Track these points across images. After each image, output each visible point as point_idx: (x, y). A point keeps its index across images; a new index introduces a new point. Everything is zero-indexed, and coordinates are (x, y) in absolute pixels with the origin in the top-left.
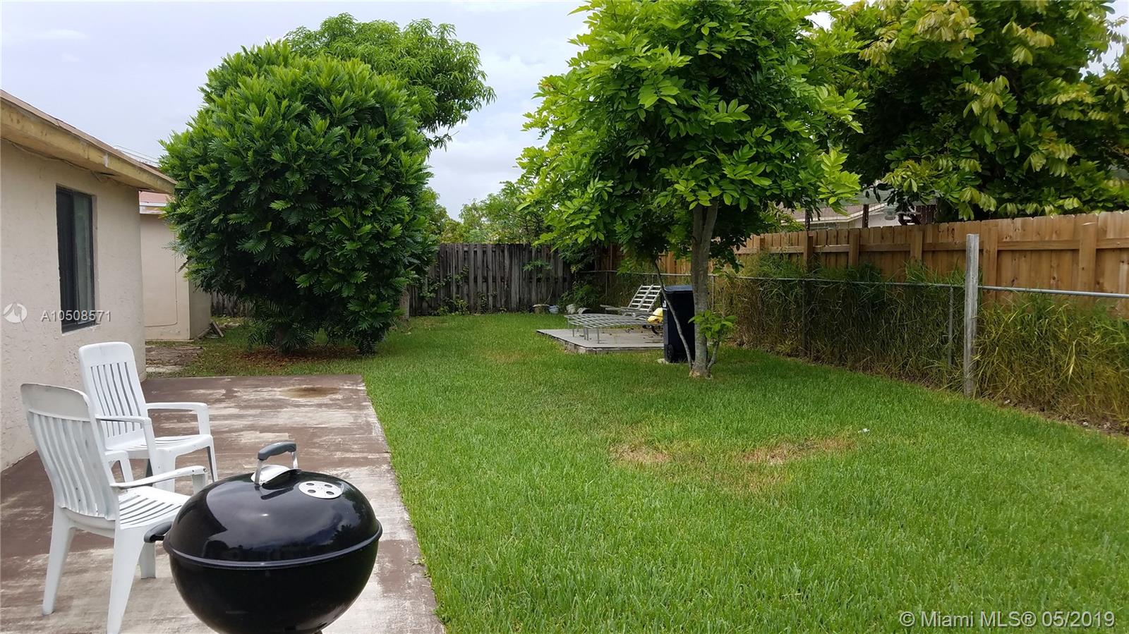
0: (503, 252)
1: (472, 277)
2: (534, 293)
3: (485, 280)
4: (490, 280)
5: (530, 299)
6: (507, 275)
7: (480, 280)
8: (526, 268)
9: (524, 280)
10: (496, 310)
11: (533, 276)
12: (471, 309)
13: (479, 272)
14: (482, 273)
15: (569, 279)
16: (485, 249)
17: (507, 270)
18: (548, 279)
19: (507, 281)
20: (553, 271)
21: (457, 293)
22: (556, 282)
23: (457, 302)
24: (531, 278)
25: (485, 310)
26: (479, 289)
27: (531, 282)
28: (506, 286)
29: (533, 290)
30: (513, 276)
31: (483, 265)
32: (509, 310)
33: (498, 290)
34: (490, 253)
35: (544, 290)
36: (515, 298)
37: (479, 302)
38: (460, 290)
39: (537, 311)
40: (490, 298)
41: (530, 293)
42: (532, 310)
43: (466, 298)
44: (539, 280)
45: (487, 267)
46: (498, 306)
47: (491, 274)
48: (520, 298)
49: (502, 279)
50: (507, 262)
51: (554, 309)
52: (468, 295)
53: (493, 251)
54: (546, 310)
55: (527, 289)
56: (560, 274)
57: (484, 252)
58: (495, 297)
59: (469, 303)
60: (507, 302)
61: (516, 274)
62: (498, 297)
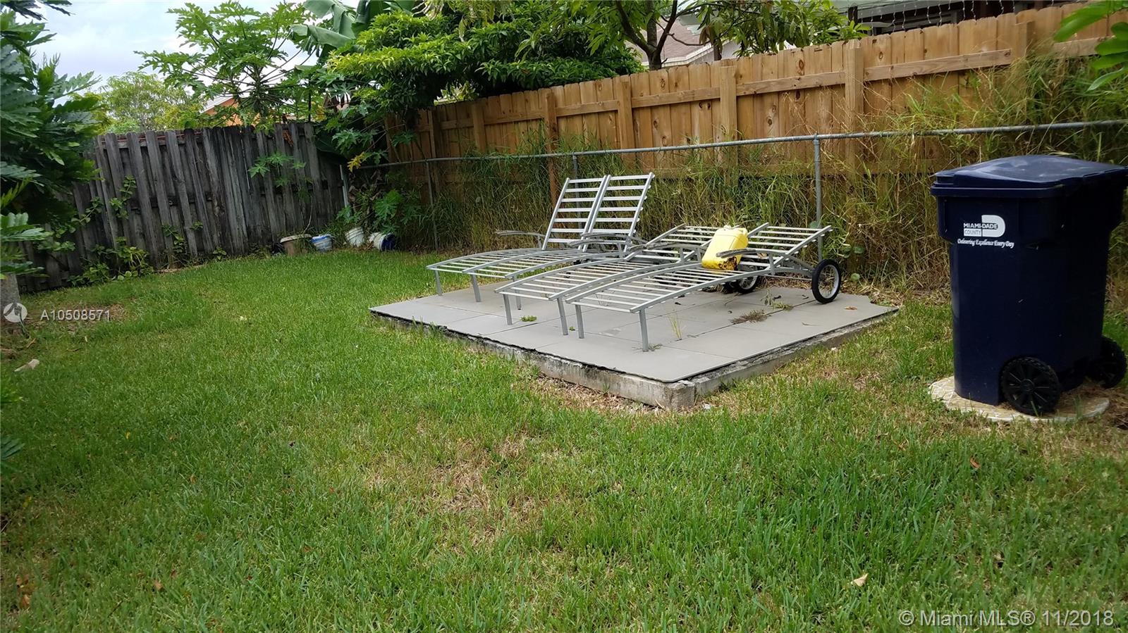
0: (201, 144)
1: (145, 200)
2: (272, 216)
3: (175, 201)
4: (185, 201)
5: (267, 228)
6: (215, 190)
7: (163, 203)
8: (254, 171)
9: (250, 193)
10: (206, 256)
11: (266, 185)
12: (155, 262)
13: (160, 190)
14: (167, 190)
15: (331, 187)
16: (163, 142)
17: (214, 179)
18: (294, 189)
19: (219, 200)
20: (303, 171)
21: (121, 233)
22: (311, 191)
23: (123, 253)
24: (262, 188)
25: (183, 259)
26: (165, 221)
27: (264, 196)
28: (217, 209)
29: (271, 210)
30: (228, 189)
31: (164, 173)
32: (231, 252)
33: (203, 218)
34: (174, 148)
35: (290, 207)
36: (238, 228)
37: (169, 245)
38: (125, 227)
39: (291, 249)
40: (191, 236)
41: (265, 214)
42: (277, 248)
43: (140, 241)
44: (278, 191)
45: (174, 176)
46: (208, 246)
47: (183, 189)
48: (248, 228)
49: (208, 195)
50: (212, 163)
51: (321, 240)
52: (143, 235)
53: (179, 145)
54: (308, 245)
55: (257, 210)
56: (315, 175)
57: (163, 148)
58: (199, 232)
59: (147, 248)
60: (225, 239)
61: (233, 182)
62: (206, 231)
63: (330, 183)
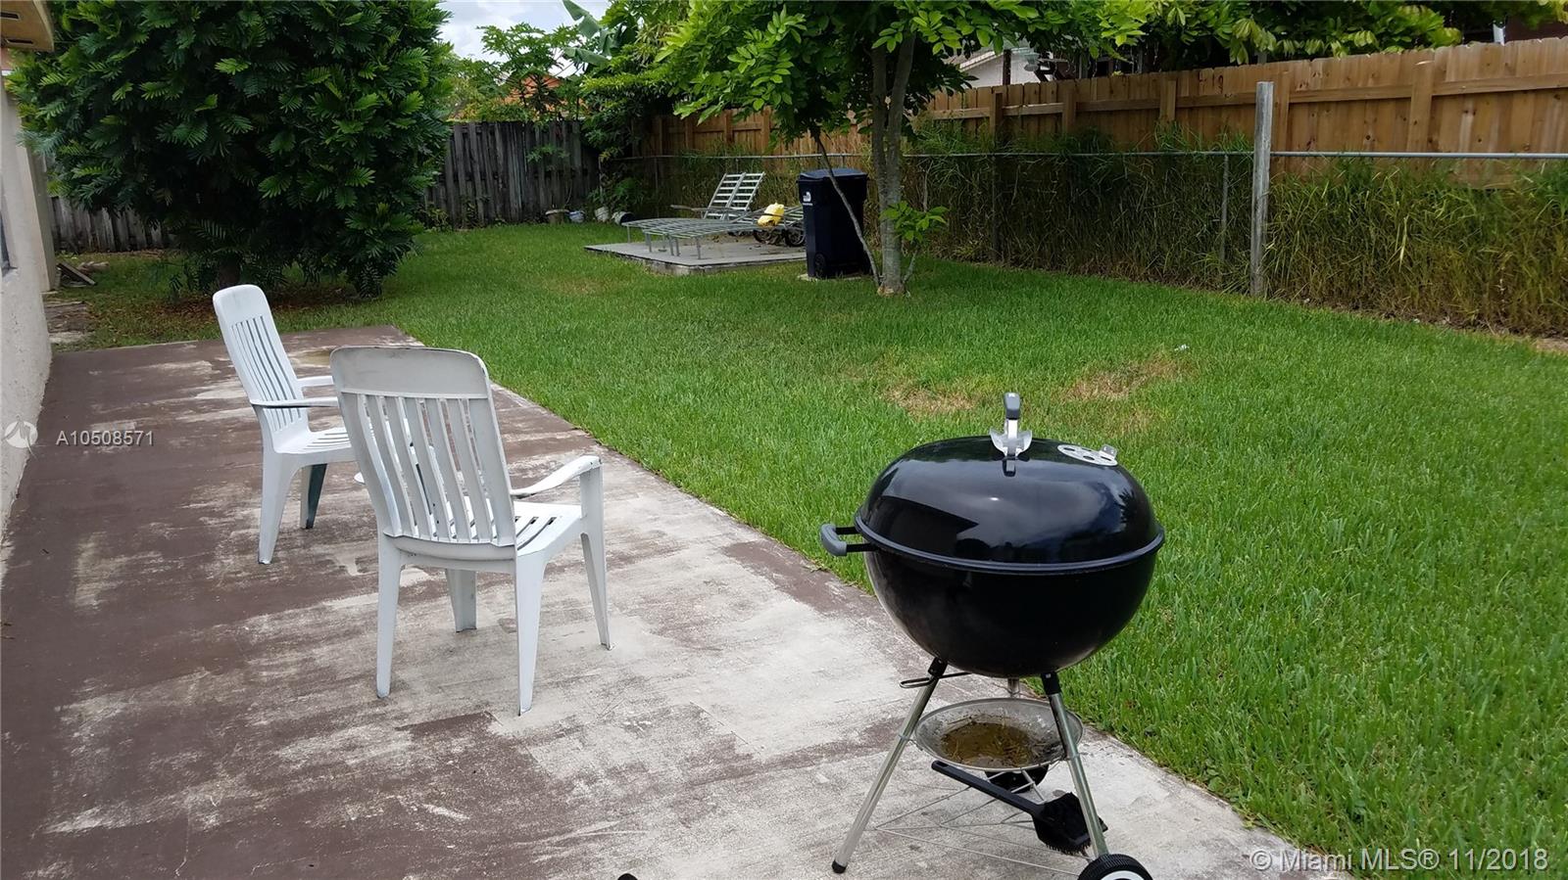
0: (493, 134)
1: (450, 174)
2: (542, 194)
3: (470, 177)
4: (478, 177)
5: (537, 203)
6: (501, 170)
7: (462, 178)
8: (531, 157)
9: (526, 175)
10: (490, 222)
11: (539, 169)
12: (454, 222)
13: (461, 166)
14: (466, 168)
15: (590, 175)
16: (466, 131)
17: (501, 162)
18: (560, 173)
19: (503, 179)
20: (568, 160)
21: (431, 199)
22: (573, 177)
23: (432, 213)
24: (536, 172)
25: (473, 222)
26: (462, 192)
27: (537, 178)
28: (501, 186)
29: (541, 189)
30: (511, 170)
31: (464, 154)
32: (509, 221)
33: (489, 190)
34: (473, 136)
35: (556, 189)
36: (516, 203)
37: (464, 211)
38: (434, 194)
39: (552, 220)
40: (480, 205)
41: (537, 194)
42: (543, 219)
43: (444, 206)
44: (548, 174)
45: (471, 157)
46: (492, 215)
47: (477, 168)
48: (522, 203)
49: (495, 174)
50: (500, 149)
51: (576, 216)
52: (446, 201)
53: (477, 134)
54: (566, 217)
55: (531, 189)
56: (578, 163)
57: (465, 136)
58: (486, 202)
59: (448, 212)
60: (505, 210)
61: (514, 166)
62: (491, 202)
63: (589, 171)
